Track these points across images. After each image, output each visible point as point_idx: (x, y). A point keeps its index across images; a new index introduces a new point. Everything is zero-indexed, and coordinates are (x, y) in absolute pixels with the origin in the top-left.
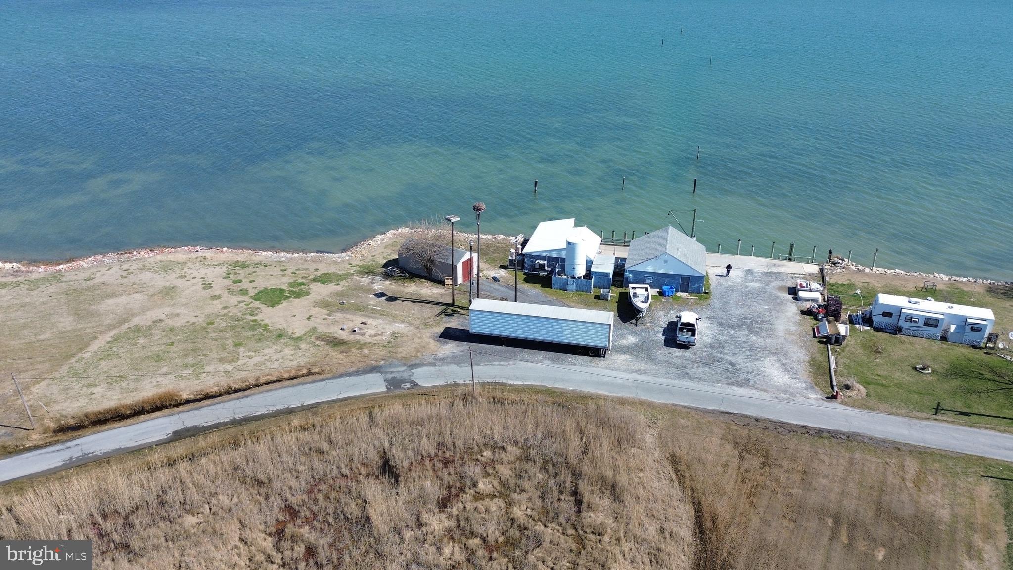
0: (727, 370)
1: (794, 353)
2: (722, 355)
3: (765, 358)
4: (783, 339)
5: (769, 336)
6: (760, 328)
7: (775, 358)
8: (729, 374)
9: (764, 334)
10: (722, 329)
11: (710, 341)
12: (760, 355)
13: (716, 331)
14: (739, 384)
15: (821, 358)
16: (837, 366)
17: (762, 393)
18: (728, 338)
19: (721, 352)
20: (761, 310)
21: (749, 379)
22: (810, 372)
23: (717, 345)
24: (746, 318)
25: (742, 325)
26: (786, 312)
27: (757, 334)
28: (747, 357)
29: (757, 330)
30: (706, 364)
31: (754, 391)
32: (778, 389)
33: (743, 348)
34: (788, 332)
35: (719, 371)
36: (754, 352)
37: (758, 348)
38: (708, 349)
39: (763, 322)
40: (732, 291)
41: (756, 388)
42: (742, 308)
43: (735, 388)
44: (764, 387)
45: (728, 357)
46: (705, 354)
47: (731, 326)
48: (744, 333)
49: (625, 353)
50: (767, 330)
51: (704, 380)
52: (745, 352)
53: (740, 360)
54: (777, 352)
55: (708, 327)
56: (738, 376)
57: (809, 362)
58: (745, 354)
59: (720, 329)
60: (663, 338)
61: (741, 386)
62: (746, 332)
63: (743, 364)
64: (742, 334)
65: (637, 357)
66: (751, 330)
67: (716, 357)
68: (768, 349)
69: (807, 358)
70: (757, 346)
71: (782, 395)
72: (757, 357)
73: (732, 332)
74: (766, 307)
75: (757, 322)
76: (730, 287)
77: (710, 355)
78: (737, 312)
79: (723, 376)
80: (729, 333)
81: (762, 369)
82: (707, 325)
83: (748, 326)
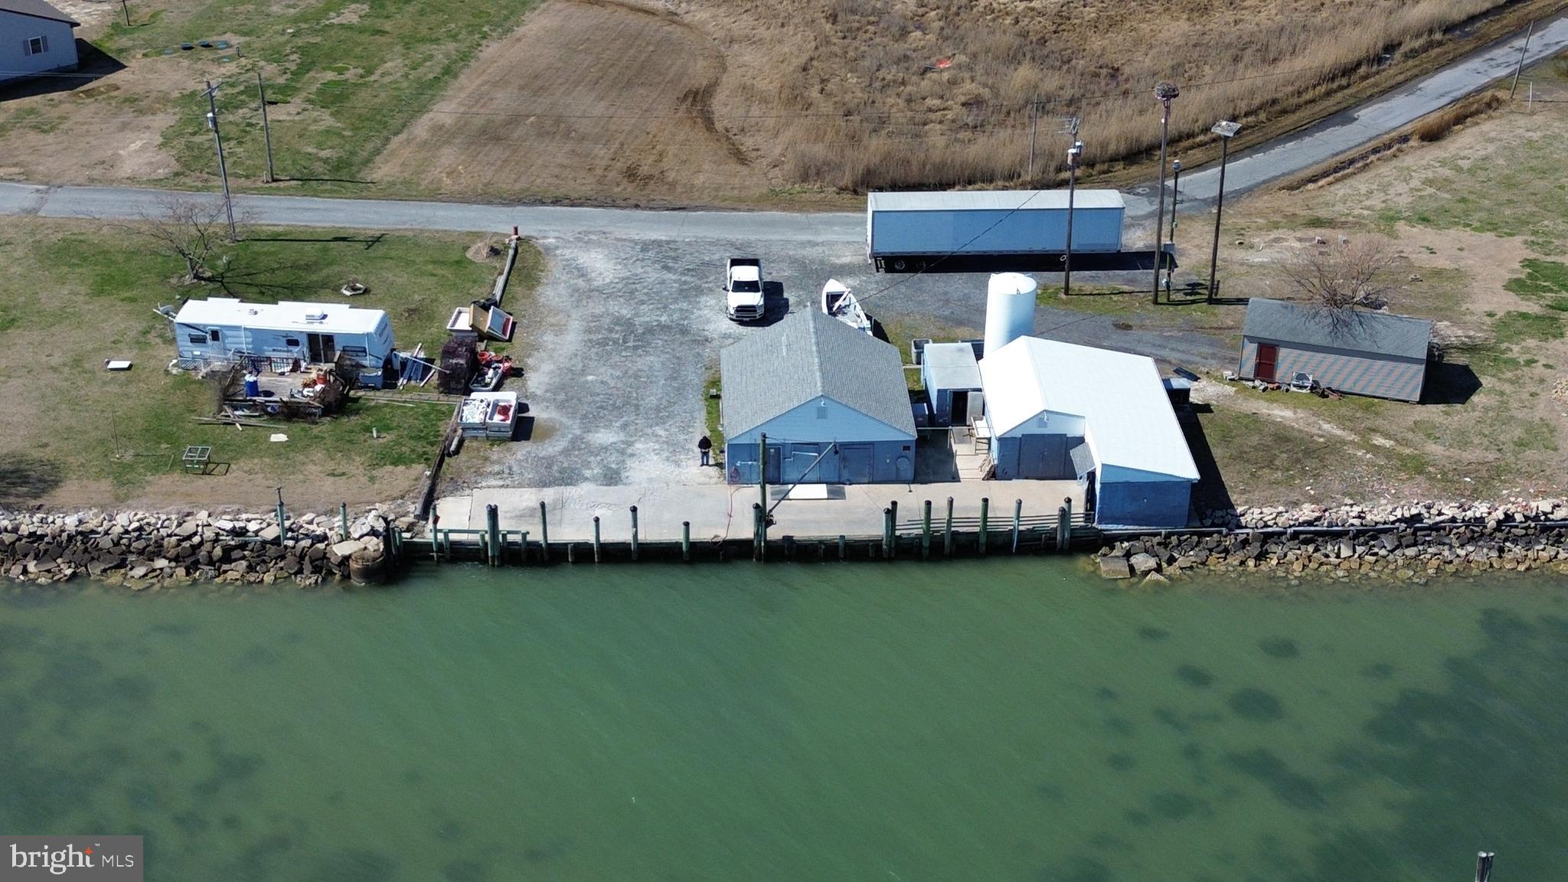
0: (675, 259)
1: (559, 296)
2: (683, 279)
3: (611, 282)
4: (574, 316)
5: (596, 318)
6: (611, 330)
7: (596, 284)
8: (673, 254)
9: (606, 321)
10: (682, 322)
11: (703, 299)
12: (620, 286)
13: (693, 317)
14: (659, 244)
15: (517, 289)
16: (495, 281)
17: (624, 237)
18: (672, 307)
19: (685, 283)
20: (602, 370)
21: (641, 251)
22: (542, 271)
23: (690, 293)
24: (635, 348)
25: (644, 333)
26: (552, 371)
27: (618, 321)
28: (640, 281)
29: (617, 328)
30: (708, 264)
31: (637, 237)
32: (599, 244)
33: (647, 294)
34: (559, 329)
35: (688, 256)
36: (628, 289)
37: (620, 296)
38: (707, 285)
39: (603, 343)
40: (658, 410)
41: (632, 241)
42: (639, 370)
43: (664, 238)
44: (620, 244)
45: (674, 278)
46: (711, 279)
47: (664, 328)
48: (642, 319)
49: (842, 266)
50: (598, 330)
51: (711, 244)
52: (644, 287)
53: (653, 274)
54: (586, 292)
55: (708, 321)
56: (658, 253)
57: (540, 282)
58: (645, 284)
59: (686, 322)
60: (785, 295)
61: (654, 241)
62: (637, 321)
63: (649, 269)
64: (648, 315)
65: (822, 262)
66: (628, 325)
67: (692, 276)
68: (604, 296)
69: (540, 289)
70: (622, 300)
71: (593, 237)
72: (624, 282)
73: (663, 319)
74: (590, 378)
75: (616, 342)
76: (661, 421)
77: (703, 276)
78: (652, 358)
79: (680, 251)
80: (669, 315)
81: (619, 267)
82: (711, 327)
83: (632, 332)
